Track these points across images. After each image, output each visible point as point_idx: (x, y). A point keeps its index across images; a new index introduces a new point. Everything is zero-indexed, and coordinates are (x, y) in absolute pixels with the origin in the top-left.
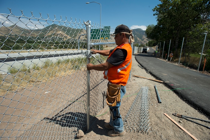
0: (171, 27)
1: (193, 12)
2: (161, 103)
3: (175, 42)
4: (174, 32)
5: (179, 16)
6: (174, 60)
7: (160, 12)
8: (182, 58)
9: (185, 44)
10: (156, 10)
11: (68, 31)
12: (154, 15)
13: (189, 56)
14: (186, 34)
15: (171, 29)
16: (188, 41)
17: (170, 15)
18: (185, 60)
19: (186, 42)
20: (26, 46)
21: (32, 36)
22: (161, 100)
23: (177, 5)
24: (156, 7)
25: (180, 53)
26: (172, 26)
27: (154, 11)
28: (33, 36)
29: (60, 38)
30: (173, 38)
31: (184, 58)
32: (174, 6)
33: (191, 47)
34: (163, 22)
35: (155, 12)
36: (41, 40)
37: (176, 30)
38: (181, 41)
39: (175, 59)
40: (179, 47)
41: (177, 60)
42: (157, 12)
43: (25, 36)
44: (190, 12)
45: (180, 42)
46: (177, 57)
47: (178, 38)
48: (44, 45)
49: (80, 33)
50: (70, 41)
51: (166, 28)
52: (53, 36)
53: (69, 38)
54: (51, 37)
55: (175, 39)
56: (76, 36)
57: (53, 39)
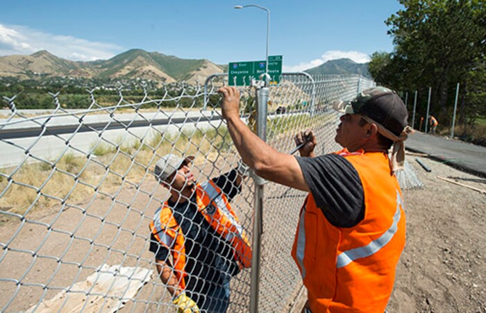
0: (430, 61)
1: (476, 30)
2: (430, 171)
3: (439, 91)
4: (436, 70)
5: (446, 36)
6: (441, 133)
7: (401, 26)
8: (458, 127)
9: (463, 97)
10: (392, 23)
11: (169, 64)
12: (389, 33)
13: (474, 124)
14: (462, 74)
15: (429, 64)
16: (471, 91)
17: (426, 35)
18: (465, 131)
19: (466, 92)
20: (67, 101)
21: (82, 78)
22: (429, 169)
23: (441, 15)
24: (393, 16)
25: (453, 115)
26: (430, 57)
27: (388, 24)
28: (85, 77)
29: (149, 81)
30: (435, 83)
31: (463, 127)
32: (434, 15)
33: (479, 103)
34: (412, 49)
35: (391, 27)
36: (103, 87)
37: (441, 65)
38: (454, 89)
39: (441, 130)
40: (450, 103)
41: (446, 131)
42: (395, 26)
43: (64, 77)
44: (468, 29)
45: (451, 92)
46: (446, 126)
47: (446, 83)
48: (110, 99)
49: (199, 70)
50: (173, 89)
51: (419, 62)
52: (133, 78)
53: (170, 80)
54: (127, 78)
55: (440, 86)
56: (188, 77)
57: (132, 85)
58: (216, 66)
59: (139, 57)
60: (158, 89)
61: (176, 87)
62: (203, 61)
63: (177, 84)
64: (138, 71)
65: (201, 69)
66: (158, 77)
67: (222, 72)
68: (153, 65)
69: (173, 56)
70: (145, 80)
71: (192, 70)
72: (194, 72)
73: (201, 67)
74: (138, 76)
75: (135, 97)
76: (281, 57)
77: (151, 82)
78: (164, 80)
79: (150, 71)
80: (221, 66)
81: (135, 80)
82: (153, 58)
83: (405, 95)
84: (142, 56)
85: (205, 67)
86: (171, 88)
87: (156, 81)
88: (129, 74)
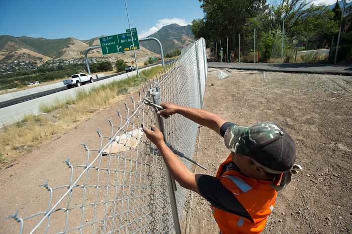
3: (232, 39)
4: (228, 27)
5: (231, 7)
7: (207, 2)
9: (242, 41)
11: (40, 45)
12: (201, 7)
14: (241, 28)
15: (225, 24)
17: (221, 7)
18: (245, 59)
26: (224, 20)
29: (27, 62)
30: (229, 35)
35: (202, 3)
37: (231, 24)
41: (237, 60)
42: (204, 2)
46: (237, 57)
47: (234, 34)
49: (68, 47)
50: (51, 65)
51: (219, 23)
52: (10, 61)
53: (47, 59)
54: (4, 63)
55: (232, 36)
56: (61, 54)
57: (13, 68)
58: (81, 41)
59: (9, 43)
60: (38, 68)
61: (53, 63)
62: (69, 39)
63: (53, 61)
64: (13, 55)
65: (70, 45)
66: (34, 58)
67: (88, 45)
68: (25, 48)
69: (42, 38)
70: (23, 62)
71: (63, 48)
72: (65, 49)
73: (69, 44)
74: (15, 60)
75: (20, 77)
76: (136, 29)
77: (29, 63)
78: (41, 59)
79: (24, 53)
80: (85, 41)
81: (13, 63)
82: (23, 42)
83: (215, 44)
84: (12, 41)
85: (73, 44)
86: (49, 65)
87: (34, 61)
88: (4, 58)
